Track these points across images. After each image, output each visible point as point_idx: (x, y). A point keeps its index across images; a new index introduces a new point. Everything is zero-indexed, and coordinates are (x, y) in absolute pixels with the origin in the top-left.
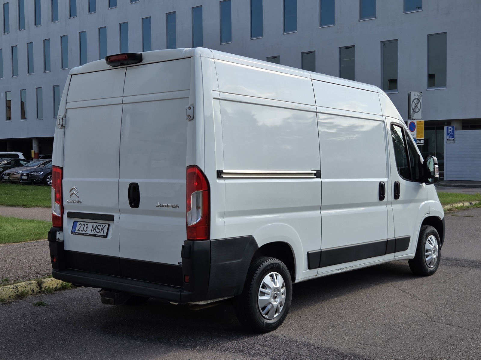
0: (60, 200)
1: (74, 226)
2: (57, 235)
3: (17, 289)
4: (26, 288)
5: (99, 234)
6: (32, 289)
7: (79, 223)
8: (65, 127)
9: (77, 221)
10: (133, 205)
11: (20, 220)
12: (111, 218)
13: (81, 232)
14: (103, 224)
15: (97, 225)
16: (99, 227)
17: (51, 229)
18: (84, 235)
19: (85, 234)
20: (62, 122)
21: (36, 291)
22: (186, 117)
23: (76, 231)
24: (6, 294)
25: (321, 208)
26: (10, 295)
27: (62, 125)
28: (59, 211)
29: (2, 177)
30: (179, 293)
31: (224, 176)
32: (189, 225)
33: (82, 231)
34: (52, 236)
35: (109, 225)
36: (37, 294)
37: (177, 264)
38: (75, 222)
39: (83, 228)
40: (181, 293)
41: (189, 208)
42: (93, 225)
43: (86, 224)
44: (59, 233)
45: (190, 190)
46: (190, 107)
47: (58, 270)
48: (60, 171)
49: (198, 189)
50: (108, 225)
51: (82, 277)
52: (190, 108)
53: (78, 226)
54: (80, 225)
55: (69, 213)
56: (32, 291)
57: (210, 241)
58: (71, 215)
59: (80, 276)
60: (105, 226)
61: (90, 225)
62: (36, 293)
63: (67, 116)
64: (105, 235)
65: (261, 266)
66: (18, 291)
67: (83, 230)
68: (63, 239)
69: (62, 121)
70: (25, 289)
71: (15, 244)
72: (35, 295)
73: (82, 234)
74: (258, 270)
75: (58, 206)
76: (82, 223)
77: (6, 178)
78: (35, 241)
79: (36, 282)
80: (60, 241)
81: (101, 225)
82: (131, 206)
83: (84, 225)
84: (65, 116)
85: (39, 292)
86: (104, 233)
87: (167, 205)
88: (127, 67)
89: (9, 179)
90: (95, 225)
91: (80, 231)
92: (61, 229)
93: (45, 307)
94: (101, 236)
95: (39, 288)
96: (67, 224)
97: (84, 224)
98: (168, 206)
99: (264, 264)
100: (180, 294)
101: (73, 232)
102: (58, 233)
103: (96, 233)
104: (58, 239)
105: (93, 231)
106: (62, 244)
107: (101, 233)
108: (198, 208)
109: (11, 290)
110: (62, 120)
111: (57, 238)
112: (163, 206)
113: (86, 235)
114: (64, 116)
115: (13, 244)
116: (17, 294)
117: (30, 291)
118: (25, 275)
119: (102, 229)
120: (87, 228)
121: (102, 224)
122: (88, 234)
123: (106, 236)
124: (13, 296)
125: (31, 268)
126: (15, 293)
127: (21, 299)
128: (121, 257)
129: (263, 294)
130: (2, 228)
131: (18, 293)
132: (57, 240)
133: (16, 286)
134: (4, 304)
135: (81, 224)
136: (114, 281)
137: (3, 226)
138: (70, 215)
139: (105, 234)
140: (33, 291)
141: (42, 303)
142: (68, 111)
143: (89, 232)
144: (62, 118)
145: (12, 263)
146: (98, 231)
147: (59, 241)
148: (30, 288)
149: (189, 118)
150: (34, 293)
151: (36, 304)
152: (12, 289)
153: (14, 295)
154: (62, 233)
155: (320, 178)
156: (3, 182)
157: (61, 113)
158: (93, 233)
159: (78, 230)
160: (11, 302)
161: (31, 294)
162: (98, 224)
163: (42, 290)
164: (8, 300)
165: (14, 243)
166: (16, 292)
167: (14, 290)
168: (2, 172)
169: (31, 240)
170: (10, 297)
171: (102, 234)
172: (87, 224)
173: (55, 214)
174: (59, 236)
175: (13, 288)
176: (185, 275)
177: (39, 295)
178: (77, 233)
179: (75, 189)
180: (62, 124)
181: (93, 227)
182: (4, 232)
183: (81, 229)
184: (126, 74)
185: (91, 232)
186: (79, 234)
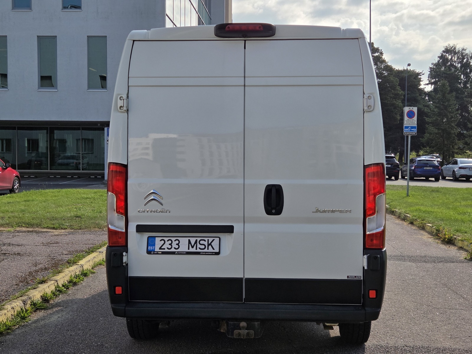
0: (123, 210)
1: (150, 243)
2: (124, 257)
5: (206, 250)
7: (158, 239)
8: (128, 111)
9: (155, 237)
10: (274, 211)
13: (167, 250)
14: (210, 238)
15: (197, 240)
16: (203, 242)
18: (177, 254)
19: (178, 252)
23: (157, 249)
28: (123, 224)
32: (368, 233)
33: (169, 249)
35: (221, 238)
37: (346, 278)
38: (151, 238)
39: (170, 244)
42: (189, 240)
43: (173, 239)
47: (125, 305)
50: (218, 238)
53: (158, 242)
55: (138, 226)
60: (213, 240)
61: (184, 240)
64: (218, 251)
67: (171, 248)
68: (127, 263)
73: (173, 253)
76: (166, 239)
81: (206, 239)
82: (270, 213)
84: (128, 96)
86: (214, 249)
87: (331, 210)
88: (245, 40)
90: (193, 240)
91: (164, 249)
97: (170, 240)
98: (333, 211)
101: (150, 252)
102: (124, 254)
103: (199, 250)
105: (192, 248)
107: (208, 249)
111: (124, 261)
112: (324, 211)
119: (210, 244)
120: (177, 244)
121: (208, 238)
122: (184, 252)
132: (124, 264)
135: (163, 240)
138: (142, 229)
139: (216, 251)
143: (183, 249)
146: (202, 247)
154: (127, 253)
158: (191, 250)
159: (160, 248)
162: (199, 239)
171: (211, 250)
172: (177, 240)
178: (159, 253)
181: (190, 243)
183: (167, 245)
184: (245, 48)
185: (189, 249)
186: (163, 253)
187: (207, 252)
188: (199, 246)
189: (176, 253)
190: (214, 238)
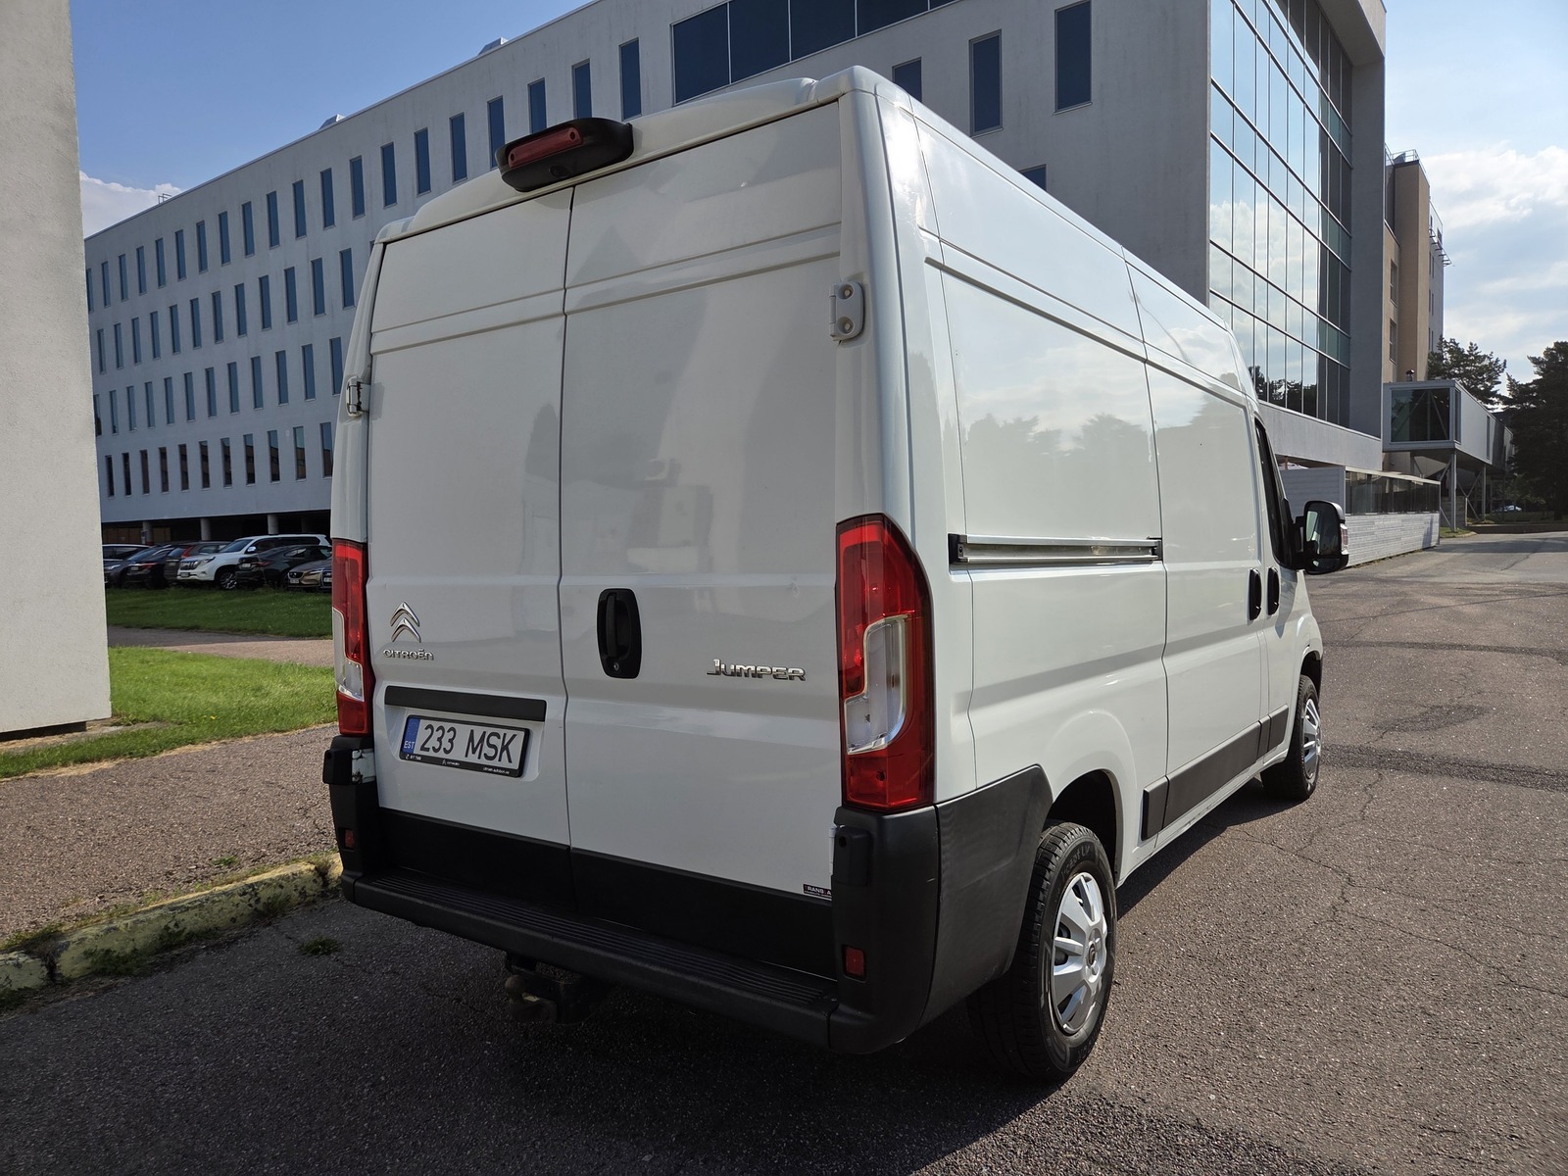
0: (360, 649)
1: (409, 733)
2: (354, 762)
3: (256, 894)
4: (281, 887)
5: (495, 763)
6: (299, 888)
7: (423, 723)
8: (368, 412)
9: (419, 718)
10: (616, 667)
11: (306, 670)
12: (535, 711)
13: (431, 753)
14: (509, 732)
15: (485, 733)
16: (494, 740)
17: (335, 741)
18: (443, 765)
19: (447, 760)
20: (359, 396)
21: (311, 893)
22: (830, 329)
23: (417, 751)
24: (221, 914)
25: (1165, 651)
26: (233, 915)
27: (359, 407)
28: (358, 682)
29: (287, 579)
30: (822, 1016)
31: (971, 558)
32: (851, 752)
33: (436, 750)
34: (337, 766)
35: (528, 733)
36: (314, 902)
38: (413, 721)
39: (440, 739)
40: (833, 1018)
41: (850, 682)
42: (472, 731)
43: (447, 726)
44: (361, 757)
45: (852, 614)
46: (847, 287)
47: (360, 874)
48: (358, 556)
49: (890, 610)
50: (522, 734)
51: (437, 906)
52: (847, 293)
53: (422, 734)
54: (430, 730)
55: (390, 690)
56: (300, 893)
57: (936, 807)
58: (398, 697)
59: (433, 905)
60: (514, 736)
61: (463, 732)
62: (312, 898)
63: (377, 378)
64: (517, 768)
65: (1053, 860)
66: (258, 901)
67: (440, 748)
68: (373, 775)
69: (359, 393)
70: (278, 890)
71: (280, 735)
72: (308, 904)
73: (439, 762)
74: (1047, 876)
75: (355, 669)
76: (436, 725)
77: (294, 581)
78: (329, 725)
79: (313, 867)
80: (364, 781)
81: (501, 732)
82: (609, 670)
83: (441, 731)
84: (369, 379)
85: (323, 895)
86: (510, 761)
87: (753, 668)
88: (574, 186)
89: (300, 584)
90: (478, 732)
91: (428, 750)
92: (368, 742)
93: (333, 956)
94: (500, 771)
95: (321, 883)
96: (387, 727)
97: (441, 728)
98: (758, 675)
99: (1058, 850)
100: (829, 1020)
101: (405, 754)
102: (355, 754)
103: (483, 761)
104: (359, 775)
105: (474, 753)
106: (370, 790)
107: (500, 760)
108: (893, 681)
109: (237, 898)
110: (358, 390)
111: (354, 772)
112: (736, 674)
113: (448, 763)
114: (363, 378)
115: (276, 735)
116: (256, 909)
117: (296, 894)
118: (286, 841)
119: (505, 748)
120: (451, 741)
121: (506, 731)
122: (455, 761)
123: (519, 773)
124: (242, 915)
125: (306, 811)
126: (250, 905)
127: (265, 927)
128: (577, 844)
129: (1065, 956)
130: (263, 691)
131: (260, 907)
132: (353, 779)
133: (251, 886)
134: (213, 947)
135: (430, 727)
136: (553, 935)
137: (265, 685)
138: (396, 697)
139: (515, 765)
140: (303, 893)
141: (323, 944)
142: (379, 361)
143: (458, 754)
144: (358, 385)
145: (260, 796)
146: (491, 753)
147: (361, 780)
148: (296, 886)
149: (845, 332)
150: (308, 899)
151: (308, 948)
152: (241, 895)
153: (246, 912)
154: (372, 754)
155: (1162, 560)
156: (288, 590)
157: (352, 369)
158: (473, 758)
159: (423, 748)
160: (235, 940)
161: (299, 904)
162: (489, 730)
163: (330, 887)
164: (229, 929)
165: (278, 732)
166: (252, 902)
167: (247, 896)
168: (287, 570)
169: (319, 723)
170: (233, 920)
171: (504, 763)
172: (452, 729)
173: (347, 693)
174: (359, 765)
175: (245, 894)
176: (844, 948)
177: (321, 904)
178: (419, 758)
179: (408, 613)
180: (360, 403)
181: (471, 739)
182: (265, 702)
183: (433, 743)
184: (571, 209)
185: (466, 756)
186: (426, 760)
187: (496, 768)
188: (487, 750)
189: (444, 762)
190: (515, 732)
